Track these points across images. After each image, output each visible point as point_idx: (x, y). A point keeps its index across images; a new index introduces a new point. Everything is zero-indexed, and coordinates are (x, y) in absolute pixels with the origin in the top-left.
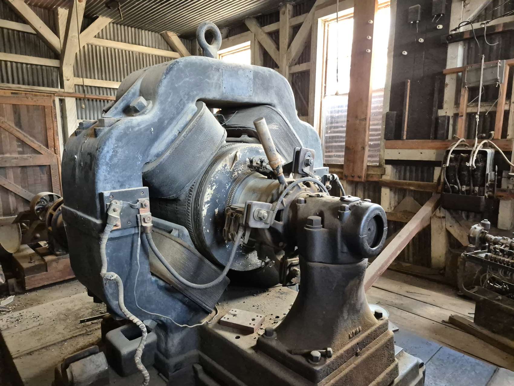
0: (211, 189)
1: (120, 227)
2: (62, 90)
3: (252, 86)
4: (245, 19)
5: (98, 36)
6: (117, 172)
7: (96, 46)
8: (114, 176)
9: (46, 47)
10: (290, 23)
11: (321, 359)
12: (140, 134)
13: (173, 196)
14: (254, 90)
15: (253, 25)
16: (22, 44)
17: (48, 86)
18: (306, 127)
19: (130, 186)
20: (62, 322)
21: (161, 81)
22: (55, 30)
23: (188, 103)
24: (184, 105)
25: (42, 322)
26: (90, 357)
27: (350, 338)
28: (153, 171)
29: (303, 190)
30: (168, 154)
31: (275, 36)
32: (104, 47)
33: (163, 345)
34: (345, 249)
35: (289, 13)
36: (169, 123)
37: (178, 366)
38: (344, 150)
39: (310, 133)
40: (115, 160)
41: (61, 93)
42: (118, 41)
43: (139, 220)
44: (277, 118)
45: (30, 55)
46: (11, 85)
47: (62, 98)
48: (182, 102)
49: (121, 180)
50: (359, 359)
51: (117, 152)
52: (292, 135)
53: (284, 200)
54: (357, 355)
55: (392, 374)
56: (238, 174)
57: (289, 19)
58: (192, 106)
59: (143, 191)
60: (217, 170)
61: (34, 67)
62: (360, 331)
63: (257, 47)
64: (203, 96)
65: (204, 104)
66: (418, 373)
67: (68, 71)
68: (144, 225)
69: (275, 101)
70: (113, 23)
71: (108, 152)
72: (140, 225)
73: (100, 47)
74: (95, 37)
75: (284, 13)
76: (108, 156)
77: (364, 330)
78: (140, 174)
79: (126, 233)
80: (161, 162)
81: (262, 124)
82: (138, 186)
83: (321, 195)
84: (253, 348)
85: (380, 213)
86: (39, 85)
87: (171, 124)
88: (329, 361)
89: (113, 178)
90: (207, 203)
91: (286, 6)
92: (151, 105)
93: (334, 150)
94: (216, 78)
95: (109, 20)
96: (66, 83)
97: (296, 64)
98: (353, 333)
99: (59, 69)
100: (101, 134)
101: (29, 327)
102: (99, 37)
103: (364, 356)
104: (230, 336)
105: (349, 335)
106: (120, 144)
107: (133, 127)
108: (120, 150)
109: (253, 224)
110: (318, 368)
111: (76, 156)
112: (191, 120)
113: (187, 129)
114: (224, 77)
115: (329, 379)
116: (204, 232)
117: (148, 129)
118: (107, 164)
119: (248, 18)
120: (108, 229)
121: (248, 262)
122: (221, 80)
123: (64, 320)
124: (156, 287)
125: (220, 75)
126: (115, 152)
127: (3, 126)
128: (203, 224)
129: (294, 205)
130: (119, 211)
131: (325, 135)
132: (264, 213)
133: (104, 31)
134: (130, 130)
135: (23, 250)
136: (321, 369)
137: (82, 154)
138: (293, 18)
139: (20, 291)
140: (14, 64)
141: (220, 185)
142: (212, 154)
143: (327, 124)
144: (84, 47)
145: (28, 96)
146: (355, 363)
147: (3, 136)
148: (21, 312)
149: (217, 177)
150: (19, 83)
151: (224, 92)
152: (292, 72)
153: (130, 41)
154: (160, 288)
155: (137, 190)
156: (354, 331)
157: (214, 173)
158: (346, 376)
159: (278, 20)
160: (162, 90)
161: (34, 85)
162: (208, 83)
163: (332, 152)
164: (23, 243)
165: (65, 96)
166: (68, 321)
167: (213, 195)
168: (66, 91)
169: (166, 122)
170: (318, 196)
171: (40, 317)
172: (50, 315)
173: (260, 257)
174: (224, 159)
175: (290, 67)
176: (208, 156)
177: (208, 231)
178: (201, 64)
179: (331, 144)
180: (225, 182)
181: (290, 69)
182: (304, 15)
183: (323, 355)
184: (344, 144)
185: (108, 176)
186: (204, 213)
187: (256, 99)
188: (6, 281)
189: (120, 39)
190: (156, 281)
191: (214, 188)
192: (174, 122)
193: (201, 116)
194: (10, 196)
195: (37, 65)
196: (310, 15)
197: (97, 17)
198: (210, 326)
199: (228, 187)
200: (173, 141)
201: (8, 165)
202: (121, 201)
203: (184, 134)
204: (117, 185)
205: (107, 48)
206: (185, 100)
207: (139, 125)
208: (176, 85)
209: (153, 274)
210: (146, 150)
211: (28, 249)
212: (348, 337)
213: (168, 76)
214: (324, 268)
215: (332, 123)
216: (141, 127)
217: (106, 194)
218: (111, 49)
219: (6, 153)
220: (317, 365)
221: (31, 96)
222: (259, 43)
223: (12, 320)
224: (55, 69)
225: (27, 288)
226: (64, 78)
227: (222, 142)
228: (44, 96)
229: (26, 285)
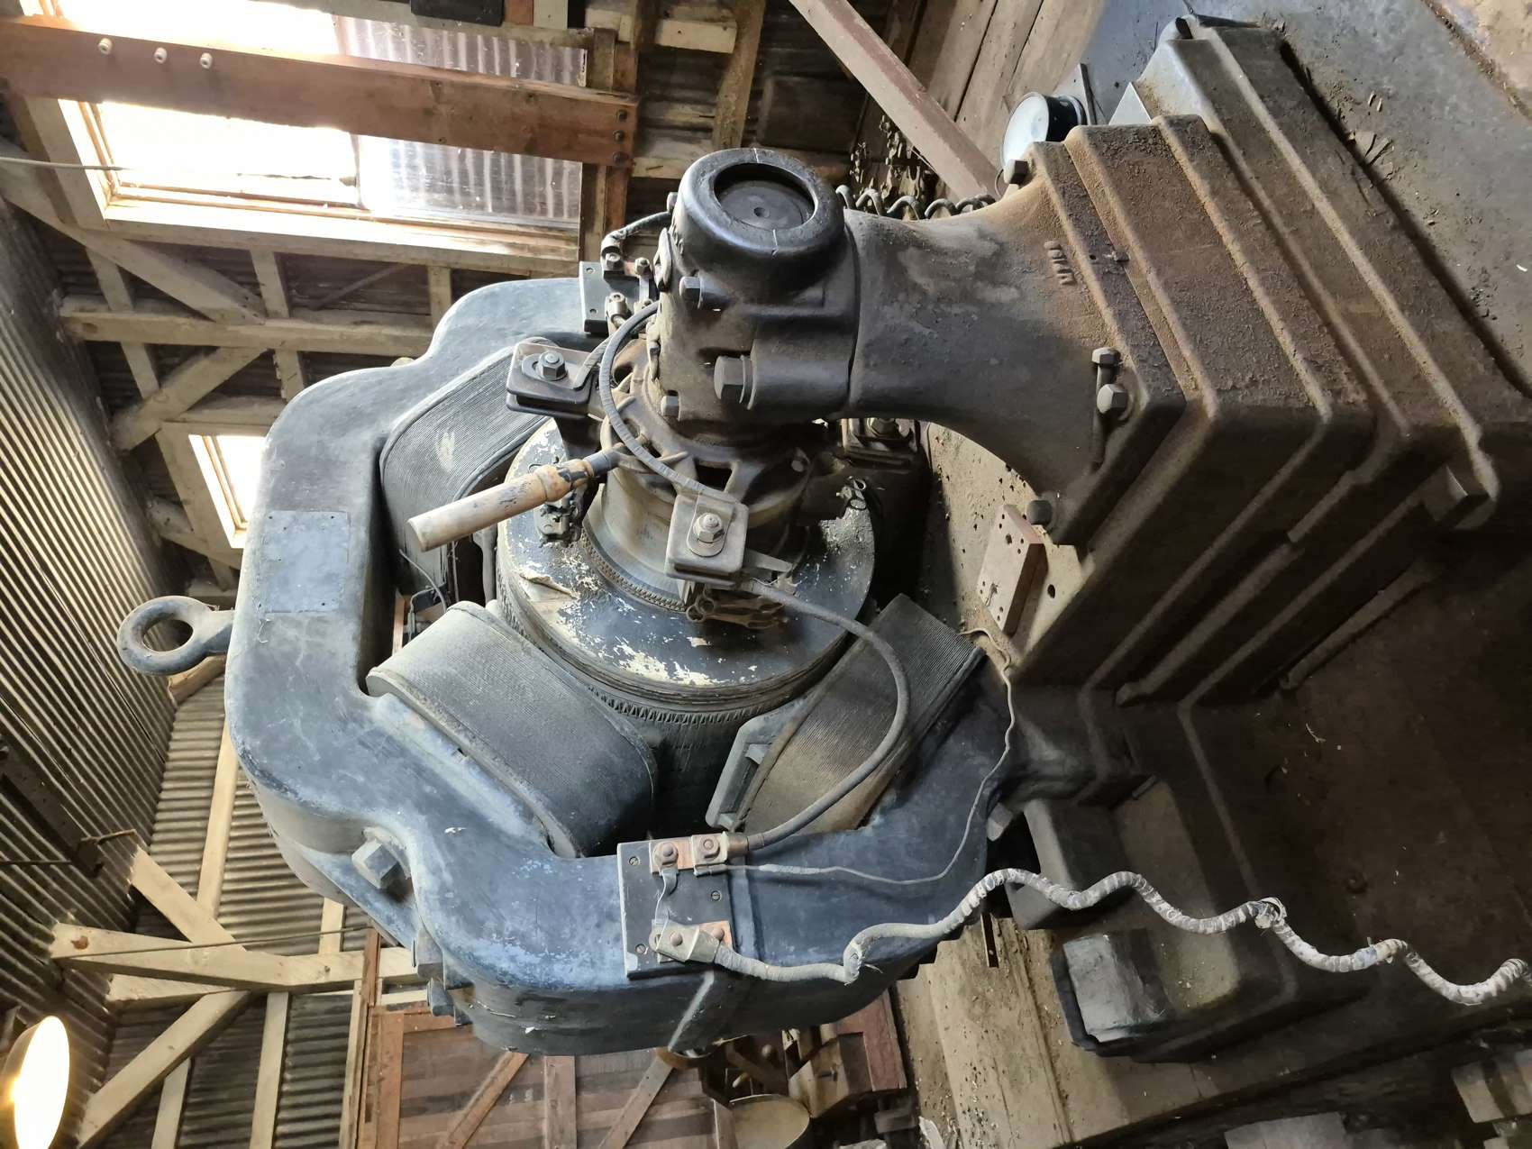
0: (632, 657)
1: (725, 926)
2: (358, 985)
3: (318, 515)
4: (118, 451)
5: (193, 888)
6: (573, 932)
7: (224, 892)
8: (582, 942)
9: (230, 1031)
10: (121, 308)
11: (1121, 385)
12: (462, 869)
13: (647, 764)
14: (330, 509)
15: (136, 427)
16: (224, 1096)
17: (347, 1023)
18: (450, 333)
19: (612, 892)
20: (991, 1011)
21: (305, 804)
22: (176, 1008)
23: (371, 721)
24: (377, 733)
25: (988, 1062)
26: (1074, 978)
27: (1073, 283)
28: (572, 830)
29: (638, 392)
30: (522, 788)
31: (168, 359)
32: (226, 871)
33: (1059, 786)
34: (814, 293)
35: (93, 311)
36: (433, 779)
37: (1119, 749)
38: (536, 159)
39: (471, 321)
40: (538, 937)
41: (369, 987)
42: (205, 829)
43: (711, 870)
44: (417, 438)
45: (255, 1074)
46: (345, 1123)
47: (380, 986)
48: (368, 740)
49: (594, 919)
50: (1138, 255)
51: (512, 934)
52: (473, 389)
53: (666, 456)
54: (1123, 262)
56: (589, 573)
57: (109, 310)
58: (379, 707)
59: (628, 860)
60: (576, 641)
61: (289, 1062)
62: (1058, 247)
63: (207, 414)
64: (350, 674)
65: (374, 672)
66: (1204, 45)
67: (301, 971)
68: (723, 856)
69: (367, 437)
70: (149, 843)
71: (513, 959)
72: (723, 867)
73: (224, 881)
74: (194, 894)
75: (90, 327)
76: (524, 957)
77: (1058, 231)
78: (581, 864)
79: (744, 902)
80: (547, 808)
81: (428, 530)
82: (614, 868)
83: (653, 345)
84: (1082, 556)
85: (707, 176)
86: (345, 1048)
87: (434, 774)
88: (1129, 362)
89: (589, 942)
90: (671, 670)
91: (68, 320)
92: (378, 832)
93: (538, 189)
94: (291, 633)
95: (141, 856)
96: (337, 975)
97: (259, 295)
98: (1060, 272)
99: (295, 994)
100: (463, 973)
101: (998, 1095)
102: (197, 884)
103: (1131, 239)
104: (1048, 611)
105: (1065, 283)
106: (491, 924)
107: (443, 889)
108: (509, 925)
109: (732, 559)
110: (1144, 400)
111: (529, 1030)
112: (424, 717)
113: (452, 731)
114: (290, 606)
115: (1179, 368)
116: (756, 679)
117: (448, 845)
118: (548, 960)
119: (112, 440)
120: (729, 959)
121: (851, 544)
122: (300, 617)
123: (987, 1006)
124: (899, 815)
125: (284, 620)
126: (518, 938)
127: (461, 1140)
128: (733, 683)
129: (684, 427)
130: (680, 930)
131: (489, 215)
132: (701, 524)
133: (174, 869)
134: (450, 895)
135: (803, 1091)
136: (1149, 389)
137: (522, 1017)
138: (108, 295)
139: (910, 1103)
140: (283, 1115)
141: (620, 630)
142: (528, 652)
143: (453, 205)
144: (225, 926)
145: (374, 1077)
146: (1144, 272)
147: (490, 1141)
148: (959, 1111)
149: (598, 640)
150: (340, 1102)
151: (335, 606)
152: (284, 310)
153: (203, 794)
154: (902, 800)
155: (627, 877)
156: (1057, 267)
157: (585, 648)
159: (116, 347)
160: (330, 803)
161: (343, 1062)
162: (309, 657)
163: (543, 196)
164: (784, 1091)
165: (377, 978)
166: (989, 995)
167: (650, 653)
168: (361, 976)
169: (428, 789)
170: (656, 352)
171: (976, 1064)
172: (972, 1039)
173: (837, 510)
174: (544, 617)
175: (267, 314)
176: (532, 665)
177: (753, 668)
178: (250, 681)
179: (519, 198)
180: (612, 617)
181: (276, 315)
182: (95, 262)
183: (1111, 378)
184: (517, 158)
185: (584, 956)
186: (700, 679)
187: (360, 500)
188: (881, 1137)
189: (198, 824)
190: (884, 812)
191: (628, 650)
192: (430, 764)
193: (411, 685)
194: (658, 1117)
195: (285, 1054)
196: (91, 244)
197: (134, 891)
198: (1018, 660)
199: (628, 607)
200: (485, 771)
201: (571, 1127)
202: (654, 922)
203: (464, 740)
204: (610, 930)
205: (228, 860)
206: (361, 732)
207: (435, 871)
208: (317, 758)
209: (864, 822)
210: (508, 847)
211: (800, 1077)
212: (1070, 288)
213: (289, 782)
214: (866, 356)
215: (450, 191)
216: (443, 864)
217: (631, 964)
218: (229, 849)
219: (540, 1131)
220: (1136, 400)
221: (375, 1069)
222: (194, 407)
223: (978, 1135)
224: (296, 1004)
225: (902, 1084)
226: (323, 980)
227: (492, 620)
228: (375, 1035)
229: (894, 1087)
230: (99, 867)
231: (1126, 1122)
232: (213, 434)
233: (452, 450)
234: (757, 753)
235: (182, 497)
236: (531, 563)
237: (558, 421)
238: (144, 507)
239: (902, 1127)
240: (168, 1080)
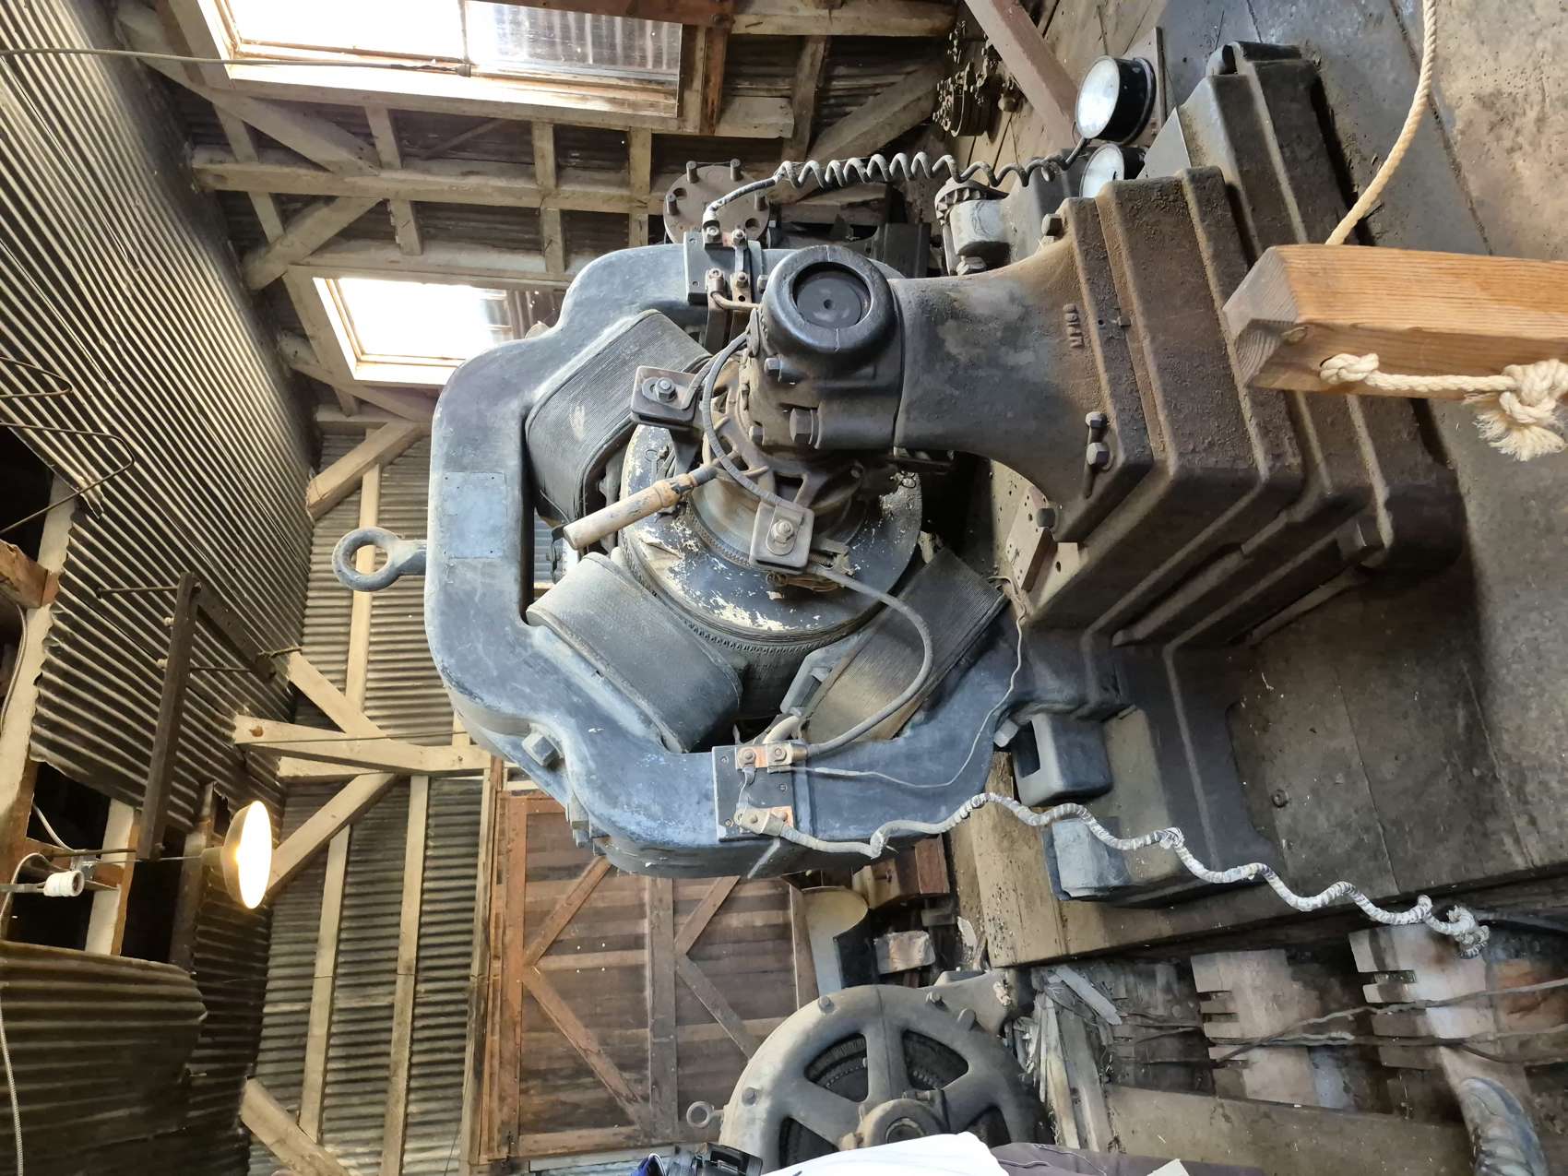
0: (724, 607)
1: (789, 810)
2: (487, 773)
3: (481, 476)
4: (248, 290)
5: (342, 684)
6: (680, 806)
7: (368, 689)
8: (687, 813)
9: (380, 805)
10: (249, 159)
11: (1105, 444)
12: (600, 757)
13: (735, 687)
14: (492, 471)
15: (265, 269)
16: (379, 856)
17: (479, 803)
18: (576, 304)
19: (709, 779)
20: (1016, 846)
21: (488, 707)
22: (336, 785)
23: (532, 646)
24: (538, 656)
25: (1011, 886)
26: (1057, 850)
27: (1081, 346)
28: (679, 734)
29: (732, 413)
30: (643, 704)
31: (291, 206)
32: (368, 671)
33: (1058, 707)
34: (868, 370)
35: (222, 162)
36: (579, 691)
37: (1108, 682)
38: (636, 21)
39: (593, 292)
40: (656, 809)
41: (496, 776)
42: (348, 634)
43: (779, 769)
44: (553, 411)
45: (403, 839)
46: (480, 883)
47: (506, 775)
48: (531, 661)
49: (696, 798)
50: (1139, 321)
51: (639, 806)
52: (598, 363)
53: (752, 470)
54: (1125, 327)
55: (1208, 200)
56: (692, 537)
57: (237, 161)
58: (538, 635)
59: (718, 760)
60: (682, 593)
61: (431, 833)
62: (1075, 311)
63: (328, 258)
64: (515, 608)
65: (530, 609)
66: (1242, 82)
67: (437, 759)
68: (789, 760)
69: (515, 406)
70: (301, 644)
71: (638, 824)
72: (789, 768)
73: (368, 680)
74: (343, 690)
75: (220, 177)
76: (646, 822)
77: (1077, 296)
78: (685, 758)
79: (803, 791)
80: (662, 719)
81: (579, 536)
82: (711, 759)
83: (744, 388)
84: (1081, 547)
86: (478, 823)
87: (580, 689)
88: (1114, 424)
89: (692, 815)
90: (754, 619)
91: (200, 171)
92: (540, 728)
93: (637, 43)
94: (469, 575)
95: (295, 657)
96: (468, 764)
97: (373, 145)
98: (1073, 335)
99: (434, 777)
100: (605, 829)
101: (1016, 912)
102: (344, 681)
103: (1136, 304)
104: (1055, 581)
105: (1075, 347)
106: (623, 799)
107: (589, 773)
108: (635, 800)
109: (800, 557)
110: (1121, 459)
111: (647, 865)
112: (571, 646)
113: (593, 660)
114: (467, 552)
115: (1154, 431)
116: (819, 627)
117: (591, 740)
118: (663, 825)
119: (244, 282)
120: (792, 835)
121: (902, 512)
122: (475, 563)
123: (1013, 842)
124: (925, 729)
125: (463, 564)
126: (640, 808)
127: (578, 903)
128: (801, 629)
129: (768, 449)
130: (756, 812)
131: (590, 67)
132: (778, 529)
133: (323, 667)
134: (594, 777)
135: (863, 884)
136: (1126, 450)
137: (643, 856)
138: (234, 146)
139: (951, 905)
140: (428, 874)
141: (715, 585)
142: (645, 598)
143: (556, 58)
144: (371, 718)
145: (504, 850)
146: (1141, 338)
147: (601, 904)
148: (986, 918)
149: (698, 593)
150: (475, 866)
151: (501, 554)
153: (345, 603)
154: (928, 719)
155: (718, 771)
156: (1070, 330)
157: (688, 599)
158: (1161, 370)
159: (243, 196)
160: (507, 707)
161: (477, 834)
162: (484, 595)
163: (643, 50)
164: (849, 886)
165: (502, 768)
166: (1015, 834)
167: (738, 605)
168: (489, 765)
169: (575, 699)
170: (746, 393)
171: (1001, 885)
172: (999, 867)
173: (891, 487)
174: (658, 573)
175: (381, 165)
176: (647, 608)
177: (817, 617)
178: (443, 613)
179: (619, 50)
180: (709, 573)
181: (390, 166)
182: (222, 118)
183: (1098, 438)
184: (618, 20)
185: (688, 824)
186: (775, 626)
187: (513, 463)
188: (926, 929)
189: (342, 629)
190: (913, 727)
191: (721, 601)
192: (576, 680)
193: (561, 623)
194: (742, 894)
195: (427, 827)
196: (219, 102)
197: (291, 685)
198: (1032, 612)
199: (721, 566)
200: (616, 689)
201: (668, 898)
202: (738, 805)
203: (602, 668)
204: (706, 806)
205: (370, 662)
206: (525, 654)
207: (583, 760)
208: (495, 674)
209: (897, 735)
210: (635, 744)
211: (861, 877)
212: (1078, 352)
213: (477, 691)
214: (908, 411)
215: (552, 44)
216: (588, 755)
217: (722, 833)
218: (370, 652)
219: (641, 899)
220: (1115, 458)
221: (504, 843)
222: (316, 252)
223: (999, 938)
224: (435, 785)
225: (946, 889)
226: (457, 768)
227: (617, 571)
228: (503, 815)
229: (938, 891)
230: (273, 675)
231: (1107, 945)
232: (335, 278)
233: (582, 421)
234: (820, 674)
235: (308, 333)
236: (647, 528)
237: (671, 431)
238: (274, 342)
239: (943, 923)
240: (333, 842)
